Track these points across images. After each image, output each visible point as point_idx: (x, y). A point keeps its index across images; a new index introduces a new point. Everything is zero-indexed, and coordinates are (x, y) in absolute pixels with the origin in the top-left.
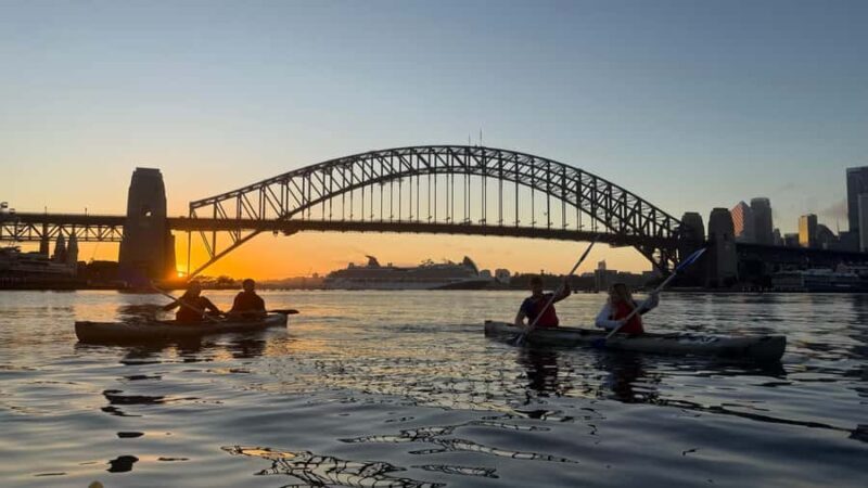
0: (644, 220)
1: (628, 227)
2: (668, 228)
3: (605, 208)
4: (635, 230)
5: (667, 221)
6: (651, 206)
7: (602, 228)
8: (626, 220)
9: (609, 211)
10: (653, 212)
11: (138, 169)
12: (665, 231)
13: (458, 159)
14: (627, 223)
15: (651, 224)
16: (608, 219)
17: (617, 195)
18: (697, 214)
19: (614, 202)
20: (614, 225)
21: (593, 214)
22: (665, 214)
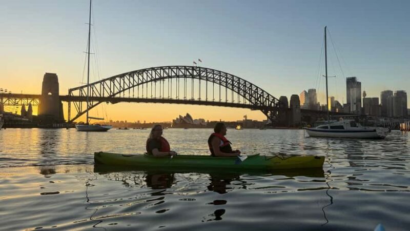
0: (264, 99)
1: (258, 102)
2: (274, 103)
3: (249, 94)
4: (261, 103)
5: (274, 100)
6: (268, 94)
7: (248, 103)
8: (257, 99)
9: (251, 95)
10: (268, 96)
11: (46, 73)
12: (273, 104)
13: (189, 72)
14: (258, 100)
15: (267, 101)
16: (250, 99)
17: (254, 89)
18: (285, 97)
19: (253, 92)
20: (253, 101)
21: (244, 96)
22: (273, 97)
